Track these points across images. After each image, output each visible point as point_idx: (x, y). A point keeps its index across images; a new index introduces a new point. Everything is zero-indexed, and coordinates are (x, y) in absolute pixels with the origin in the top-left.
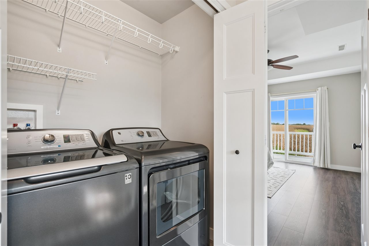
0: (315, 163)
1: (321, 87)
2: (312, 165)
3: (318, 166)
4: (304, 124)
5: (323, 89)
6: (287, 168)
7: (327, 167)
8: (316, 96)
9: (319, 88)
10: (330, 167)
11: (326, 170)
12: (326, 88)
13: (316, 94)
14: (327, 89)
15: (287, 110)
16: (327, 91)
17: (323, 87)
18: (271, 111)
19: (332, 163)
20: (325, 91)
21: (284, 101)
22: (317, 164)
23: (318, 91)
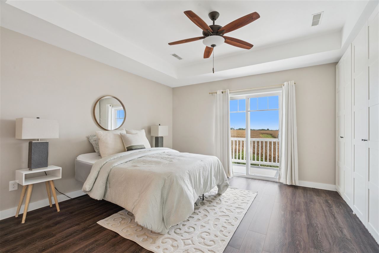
0: (281, 179)
1: (288, 81)
2: (278, 181)
3: (284, 183)
4: (268, 129)
5: (290, 84)
6: (248, 188)
7: (294, 185)
8: (281, 93)
9: (285, 83)
10: (297, 184)
11: (294, 187)
12: (293, 82)
13: (281, 91)
14: (295, 84)
15: (249, 111)
16: (294, 86)
17: (289, 82)
18: (230, 112)
19: (300, 179)
20: (292, 86)
21: (245, 99)
22: (283, 181)
23: (284, 87)
